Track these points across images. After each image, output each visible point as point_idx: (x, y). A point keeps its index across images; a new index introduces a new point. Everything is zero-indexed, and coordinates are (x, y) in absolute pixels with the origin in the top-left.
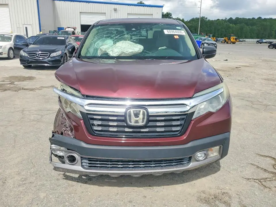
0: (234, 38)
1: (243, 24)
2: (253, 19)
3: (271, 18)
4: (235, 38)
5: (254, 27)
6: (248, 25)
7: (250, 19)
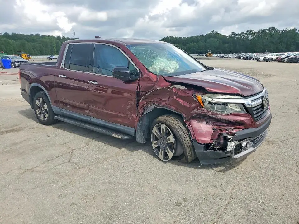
0: (25, 56)
1: (23, 40)
2: (32, 35)
3: (48, 35)
4: (27, 56)
5: (35, 44)
6: (28, 42)
7: (28, 35)
